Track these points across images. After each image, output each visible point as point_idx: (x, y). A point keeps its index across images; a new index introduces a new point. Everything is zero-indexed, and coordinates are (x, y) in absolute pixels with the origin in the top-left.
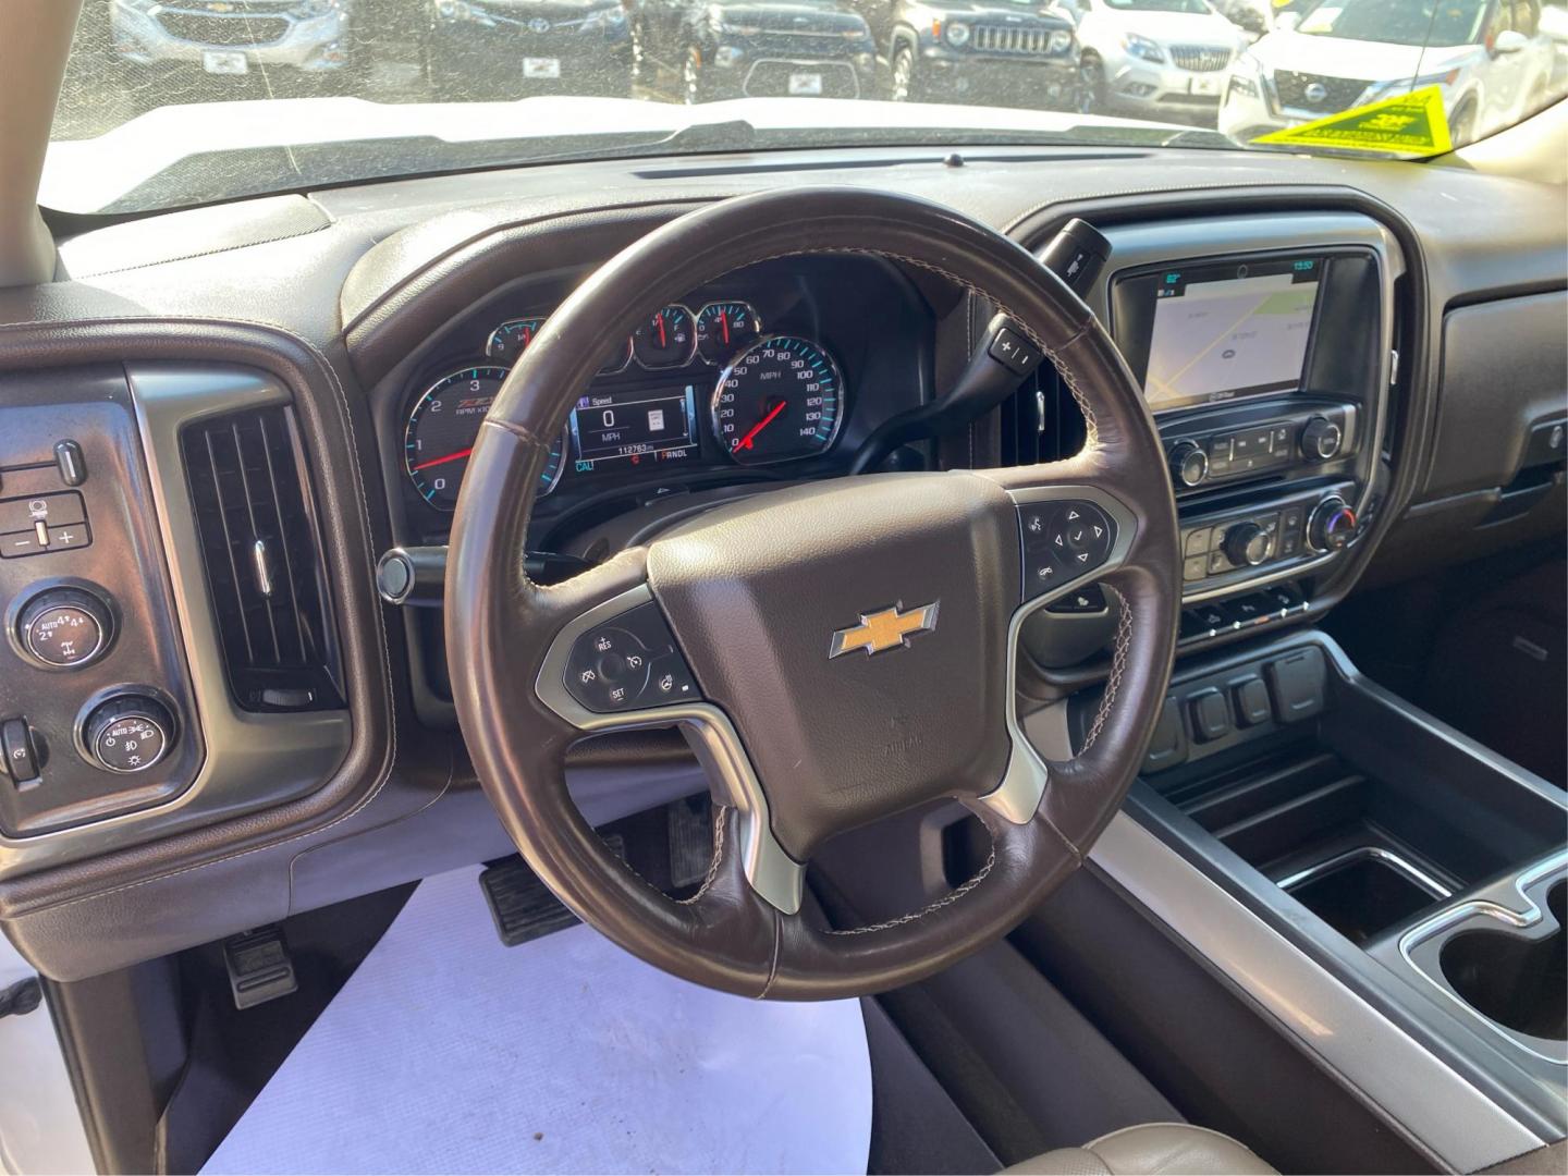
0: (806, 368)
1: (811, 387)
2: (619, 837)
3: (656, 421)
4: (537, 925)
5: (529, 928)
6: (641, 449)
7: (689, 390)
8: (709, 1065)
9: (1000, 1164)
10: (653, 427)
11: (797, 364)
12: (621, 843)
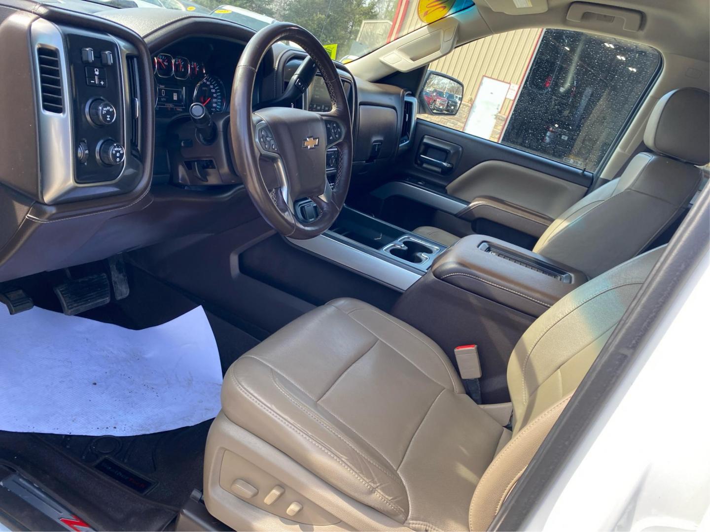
0: (213, 89)
1: (215, 95)
2: (105, 274)
3: (175, 97)
4: (79, 307)
5: (77, 308)
6: (171, 106)
7: (184, 88)
8: (149, 355)
9: (258, 341)
10: (174, 99)
11: (212, 87)
12: (105, 277)
